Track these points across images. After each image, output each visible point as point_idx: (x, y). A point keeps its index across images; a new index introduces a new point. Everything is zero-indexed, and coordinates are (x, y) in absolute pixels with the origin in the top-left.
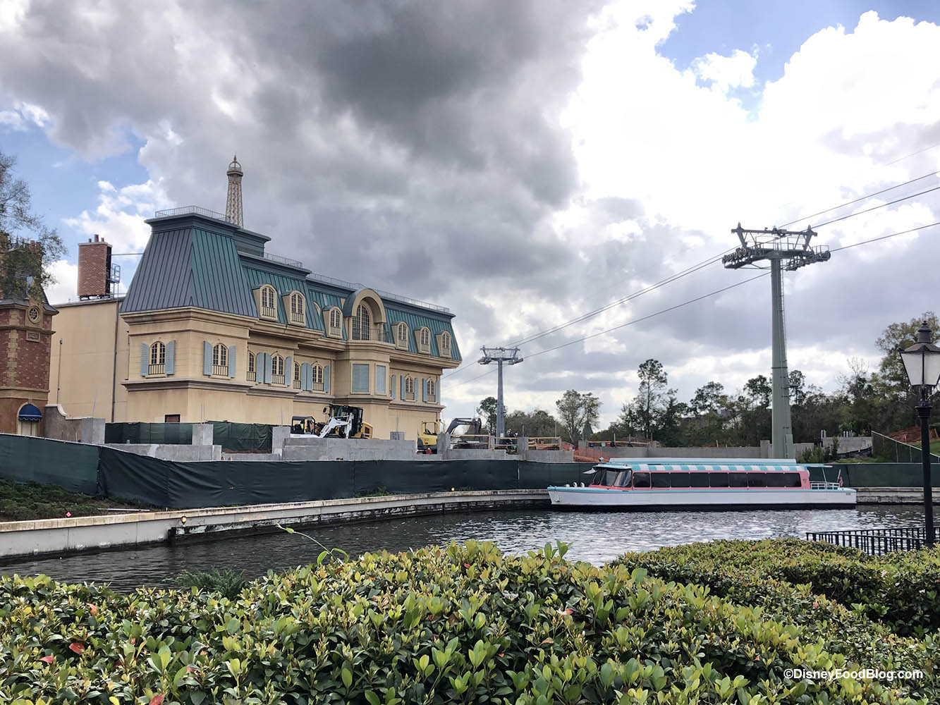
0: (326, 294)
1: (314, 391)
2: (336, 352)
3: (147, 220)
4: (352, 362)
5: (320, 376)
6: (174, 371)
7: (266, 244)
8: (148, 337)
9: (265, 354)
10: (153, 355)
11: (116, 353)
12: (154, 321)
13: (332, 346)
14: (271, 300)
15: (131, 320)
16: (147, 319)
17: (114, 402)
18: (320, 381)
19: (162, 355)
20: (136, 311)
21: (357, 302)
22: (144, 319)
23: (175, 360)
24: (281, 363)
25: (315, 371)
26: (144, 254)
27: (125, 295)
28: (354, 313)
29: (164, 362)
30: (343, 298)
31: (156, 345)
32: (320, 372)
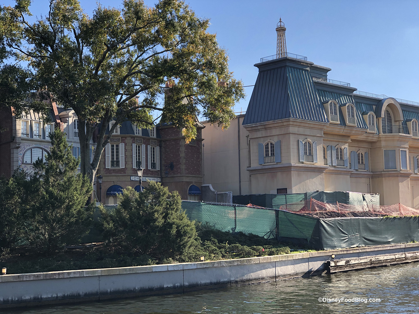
0: (364, 104)
1: (359, 170)
2: (372, 143)
3: (256, 64)
4: (383, 149)
5: (362, 160)
6: (281, 160)
7: (328, 73)
8: (262, 139)
9: (331, 146)
10: (266, 151)
11: (239, 151)
12: (266, 129)
13: (370, 139)
14: (335, 110)
15: (250, 129)
16: (261, 127)
17: (240, 182)
18: (362, 163)
19: (272, 151)
20: (253, 123)
21: (384, 108)
22: (259, 128)
23: (281, 153)
24: (341, 152)
25: (359, 156)
26: (255, 86)
27: (245, 113)
28: (383, 116)
29: (274, 155)
30: (374, 105)
31: (268, 144)
32: (362, 157)
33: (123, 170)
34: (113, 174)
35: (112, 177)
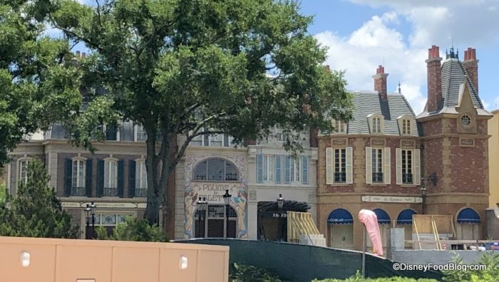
33: (351, 187)
34: (337, 193)
35: (334, 197)
